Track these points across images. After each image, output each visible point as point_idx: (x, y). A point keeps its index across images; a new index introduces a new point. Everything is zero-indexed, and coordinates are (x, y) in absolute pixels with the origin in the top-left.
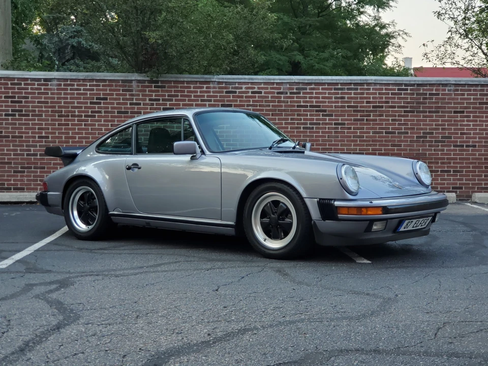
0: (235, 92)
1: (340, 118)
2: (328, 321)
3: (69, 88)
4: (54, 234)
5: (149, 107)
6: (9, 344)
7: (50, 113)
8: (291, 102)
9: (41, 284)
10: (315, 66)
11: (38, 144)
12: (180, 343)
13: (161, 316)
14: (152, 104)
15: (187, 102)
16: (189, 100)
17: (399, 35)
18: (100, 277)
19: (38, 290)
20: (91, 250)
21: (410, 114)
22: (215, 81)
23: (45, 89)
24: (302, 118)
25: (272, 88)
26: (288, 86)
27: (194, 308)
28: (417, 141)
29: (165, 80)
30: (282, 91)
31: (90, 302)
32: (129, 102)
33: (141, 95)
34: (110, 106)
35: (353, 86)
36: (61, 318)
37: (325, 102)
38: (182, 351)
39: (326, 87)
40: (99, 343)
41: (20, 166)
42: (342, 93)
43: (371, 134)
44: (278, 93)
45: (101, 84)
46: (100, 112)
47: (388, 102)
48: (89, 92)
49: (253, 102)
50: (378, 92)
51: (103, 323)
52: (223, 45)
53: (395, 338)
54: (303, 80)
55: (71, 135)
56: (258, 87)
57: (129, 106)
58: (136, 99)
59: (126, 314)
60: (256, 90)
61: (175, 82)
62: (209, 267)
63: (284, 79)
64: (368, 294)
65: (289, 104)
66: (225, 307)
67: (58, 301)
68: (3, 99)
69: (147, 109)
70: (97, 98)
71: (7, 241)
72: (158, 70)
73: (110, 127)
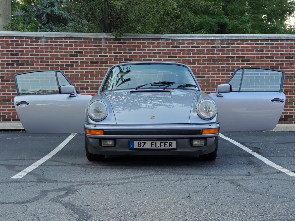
0: (179, 47)
3: (54, 44)
4: (50, 153)
5: (114, 58)
7: (40, 63)
8: (222, 54)
9: (53, 191)
10: (239, 26)
14: (116, 56)
15: (142, 55)
16: (144, 53)
18: (96, 186)
19: (52, 195)
20: (82, 165)
22: (164, 39)
23: (36, 45)
24: (230, 66)
25: (207, 44)
26: (220, 42)
27: (176, 210)
29: (126, 37)
30: (215, 45)
31: (95, 204)
32: (99, 55)
33: (108, 49)
34: (85, 58)
35: (270, 42)
36: (77, 216)
37: (249, 54)
39: (250, 42)
42: (261, 47)
44: (212, 47)
45: (78, 41)
46: (77, 62)
48: (69, 47)
49: (193, 54)
50: (289, 46)
52: (169, 11)
54: (231, 37)
56: (197, 43)
57: (98, 57)
58: (104, 52)
59: (126, 214)
60: (195, 45)
61: (133, 39)
62: (177, 179)
63: (217, 37)
65: (221, 55)
66: (201, 210)
67: (70, 204)
68: (5, 52)
69: (112, 59)
70: (75, 52)
71: (16, 159)
72: (121, 30)
73: (84, 74)
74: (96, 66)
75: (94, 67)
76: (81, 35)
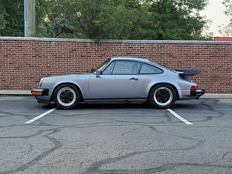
0: (133, 48)
1: (180, 59)
2: (173, 150)
3: (60, 45)
5: (94, 54)
6: (32, 156)
7: (51, 56)
9: (46, 130)
10: (169, 36)
11: (46, 70)
12: (107, 158)
13: (98, 146)
14: (96, 53)
15: (111, 52)
17: (208, 22)
18: (72, 128)
19: (45, 133)
21: (212, 58)
22: (124, 43)
23: (49, 46)
24: (163, 59)
25: (149, 46)
26: (156, 45)
27: (113, 143)
28: (215, 70)
29: (102, 42)
31: (67, 139)
32: (86, 52)
33: (91, 49)
34: (77, 53)
35: (186, 45)
37: (173, 52)
38: (107, 161)
39: (174, 45)
40: (71, 157)
41: (38, 79)
42: (181, 48)
43: (194, 67)
44: (152, 48)
45: (74, 44)
46: (73, 56)
47: (202, 52)
48: (68, 47)
49: (141, 52)
50: (197, 47)
51: (73, 148)
52: (128, 26)
53: (204, 158)
54: (163, 42)
55: (60, 66)
56: (143, 45)
58: (89, 50)
59: (83, 144)
60: (142, 47)
61: (106, 43)
62: (120, 125)
63: (155, 42)
64: (192, 139)
65: (157, 53)
66: (127, 143)
67: (53, 138)
68: (31, 50)
69: (94, 55)
70: (72, 50)
71: (32, 112)
72: (98, 37)
73: (77, 63)
74: (84, 58)
75: (83, 59)
76: (76, 40)
